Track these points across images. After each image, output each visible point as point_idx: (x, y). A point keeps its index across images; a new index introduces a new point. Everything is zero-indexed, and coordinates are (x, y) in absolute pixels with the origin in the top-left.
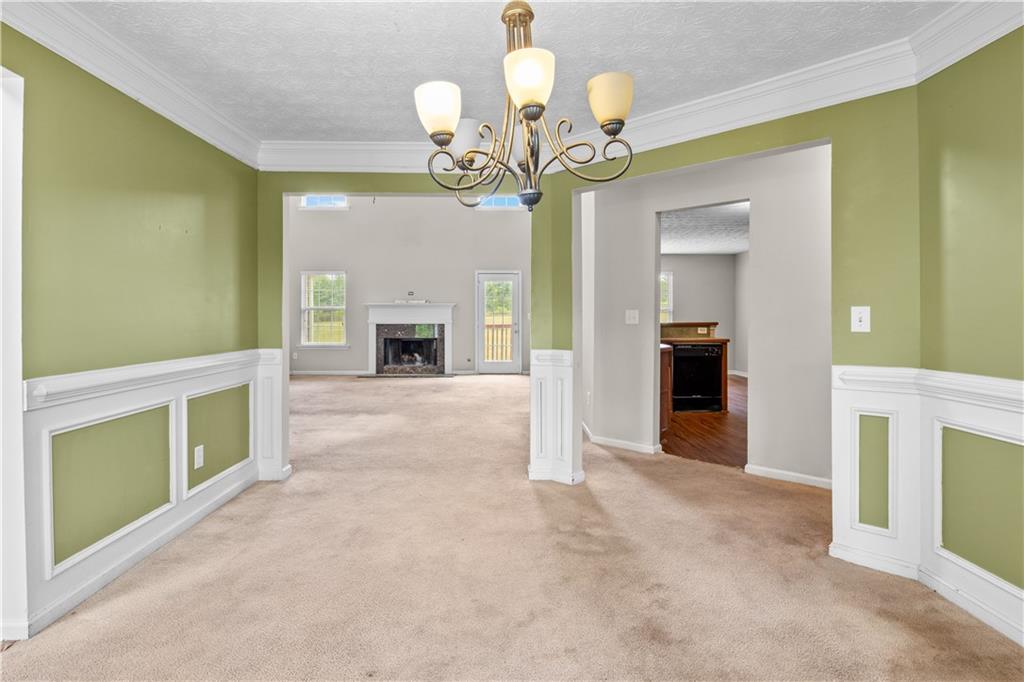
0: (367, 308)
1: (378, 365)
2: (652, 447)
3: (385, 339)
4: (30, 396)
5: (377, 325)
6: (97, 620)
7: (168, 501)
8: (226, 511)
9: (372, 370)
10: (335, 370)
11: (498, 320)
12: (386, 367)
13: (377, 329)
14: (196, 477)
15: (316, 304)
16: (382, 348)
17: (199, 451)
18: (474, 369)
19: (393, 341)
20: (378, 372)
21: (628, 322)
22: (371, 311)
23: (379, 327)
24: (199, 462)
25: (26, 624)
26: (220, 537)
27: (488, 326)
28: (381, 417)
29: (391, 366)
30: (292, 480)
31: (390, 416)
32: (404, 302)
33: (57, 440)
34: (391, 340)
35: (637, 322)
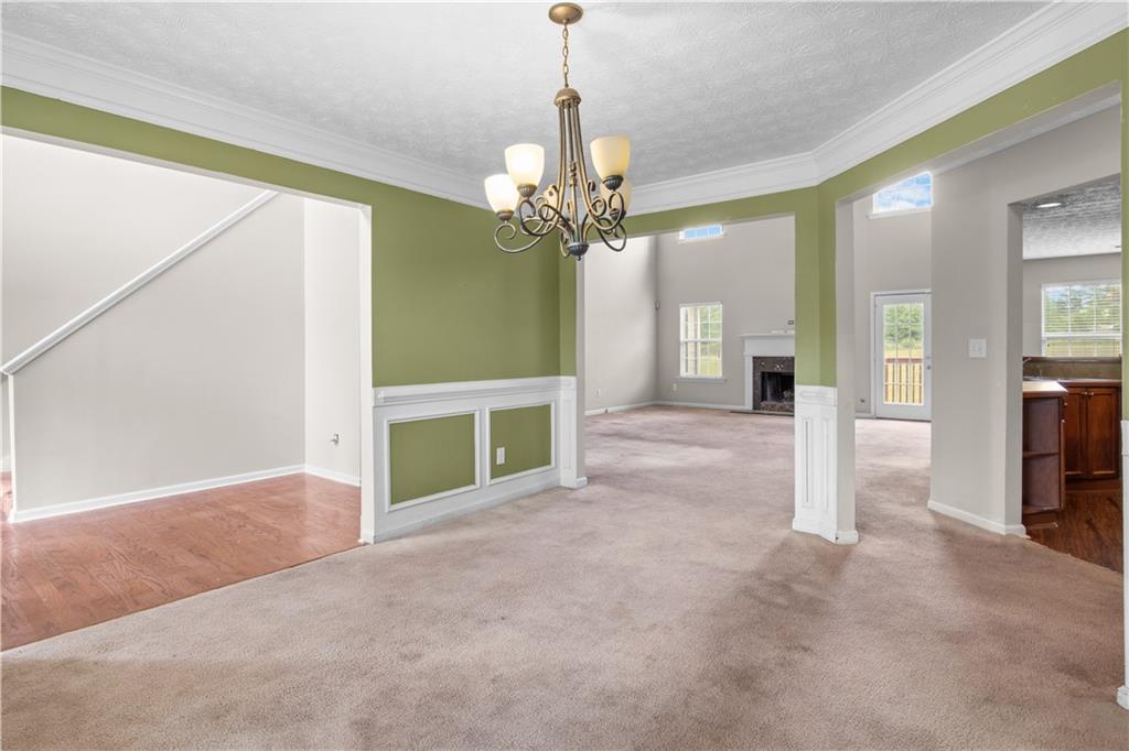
0: (743, 339)
1: (754, 400)
2: (1003, 526)
3: (763, 373)
4: (376, 397)
5: (754, 358)
6: (406, 544)
7: (474, 484)
8: (521, 502)
9: (749, 405)
10: (713, 403)
11: (904, 354)
12: (763, 404)
13: (754, 362)
14: (497, 471)
15: (702, 337)
16: (760, 382)
17: (501, 452)
18: (870, 412)
19: (772, 375)
20: (754, 408)
21: (972, 355)
22: (747, 343)
23: (756, 360)
24: (501, 460)
25: (373, 534)
26: (502, 517)
27: (889, 360)
28: (710, 451)
29: (770, 402)
30: (582, 490)
31: (723, 451)
32: (782, 332)
33: (392, 427)
34: (769, 373)
35: (984, 355)
